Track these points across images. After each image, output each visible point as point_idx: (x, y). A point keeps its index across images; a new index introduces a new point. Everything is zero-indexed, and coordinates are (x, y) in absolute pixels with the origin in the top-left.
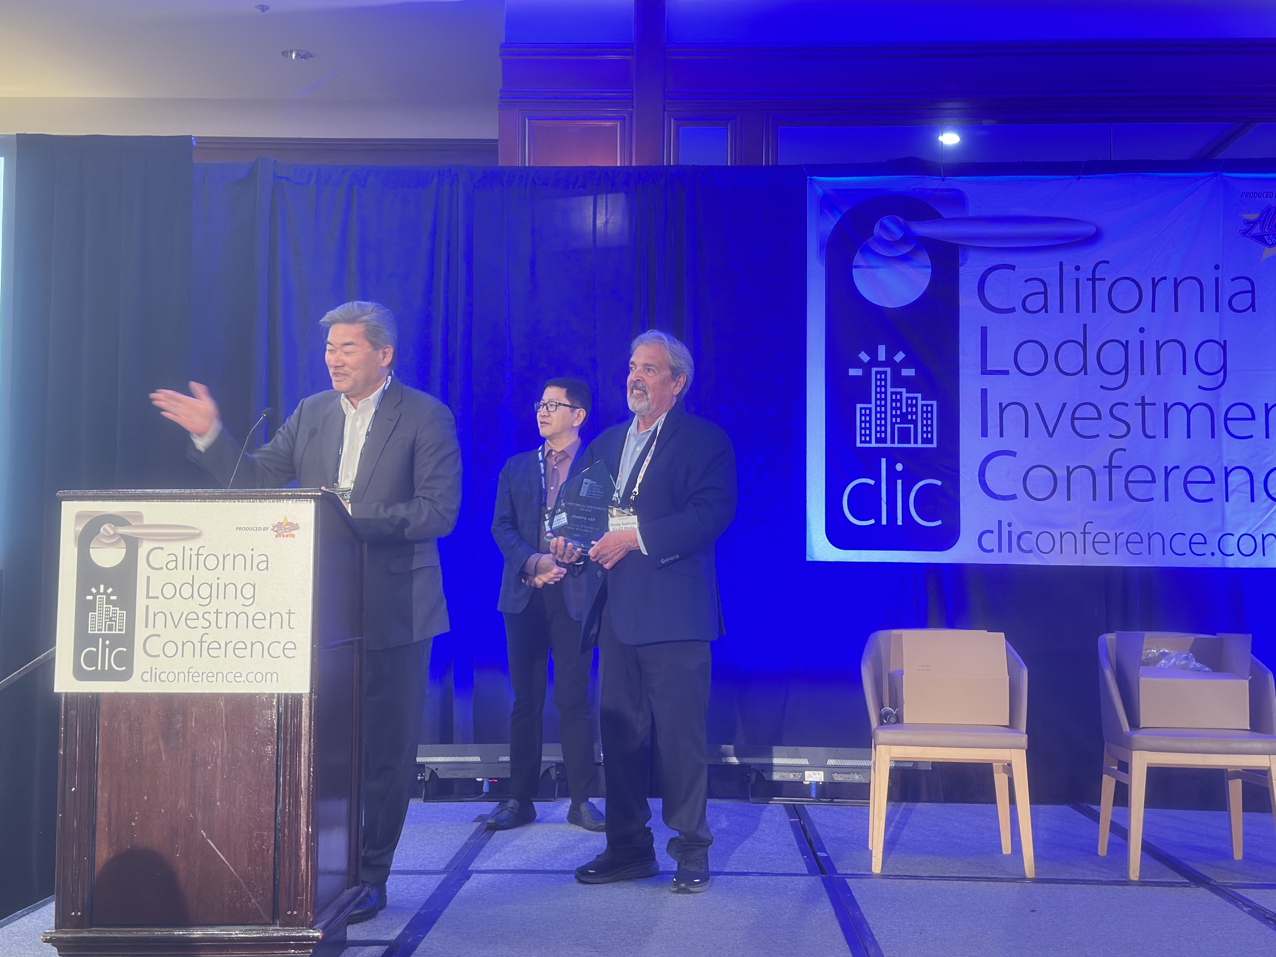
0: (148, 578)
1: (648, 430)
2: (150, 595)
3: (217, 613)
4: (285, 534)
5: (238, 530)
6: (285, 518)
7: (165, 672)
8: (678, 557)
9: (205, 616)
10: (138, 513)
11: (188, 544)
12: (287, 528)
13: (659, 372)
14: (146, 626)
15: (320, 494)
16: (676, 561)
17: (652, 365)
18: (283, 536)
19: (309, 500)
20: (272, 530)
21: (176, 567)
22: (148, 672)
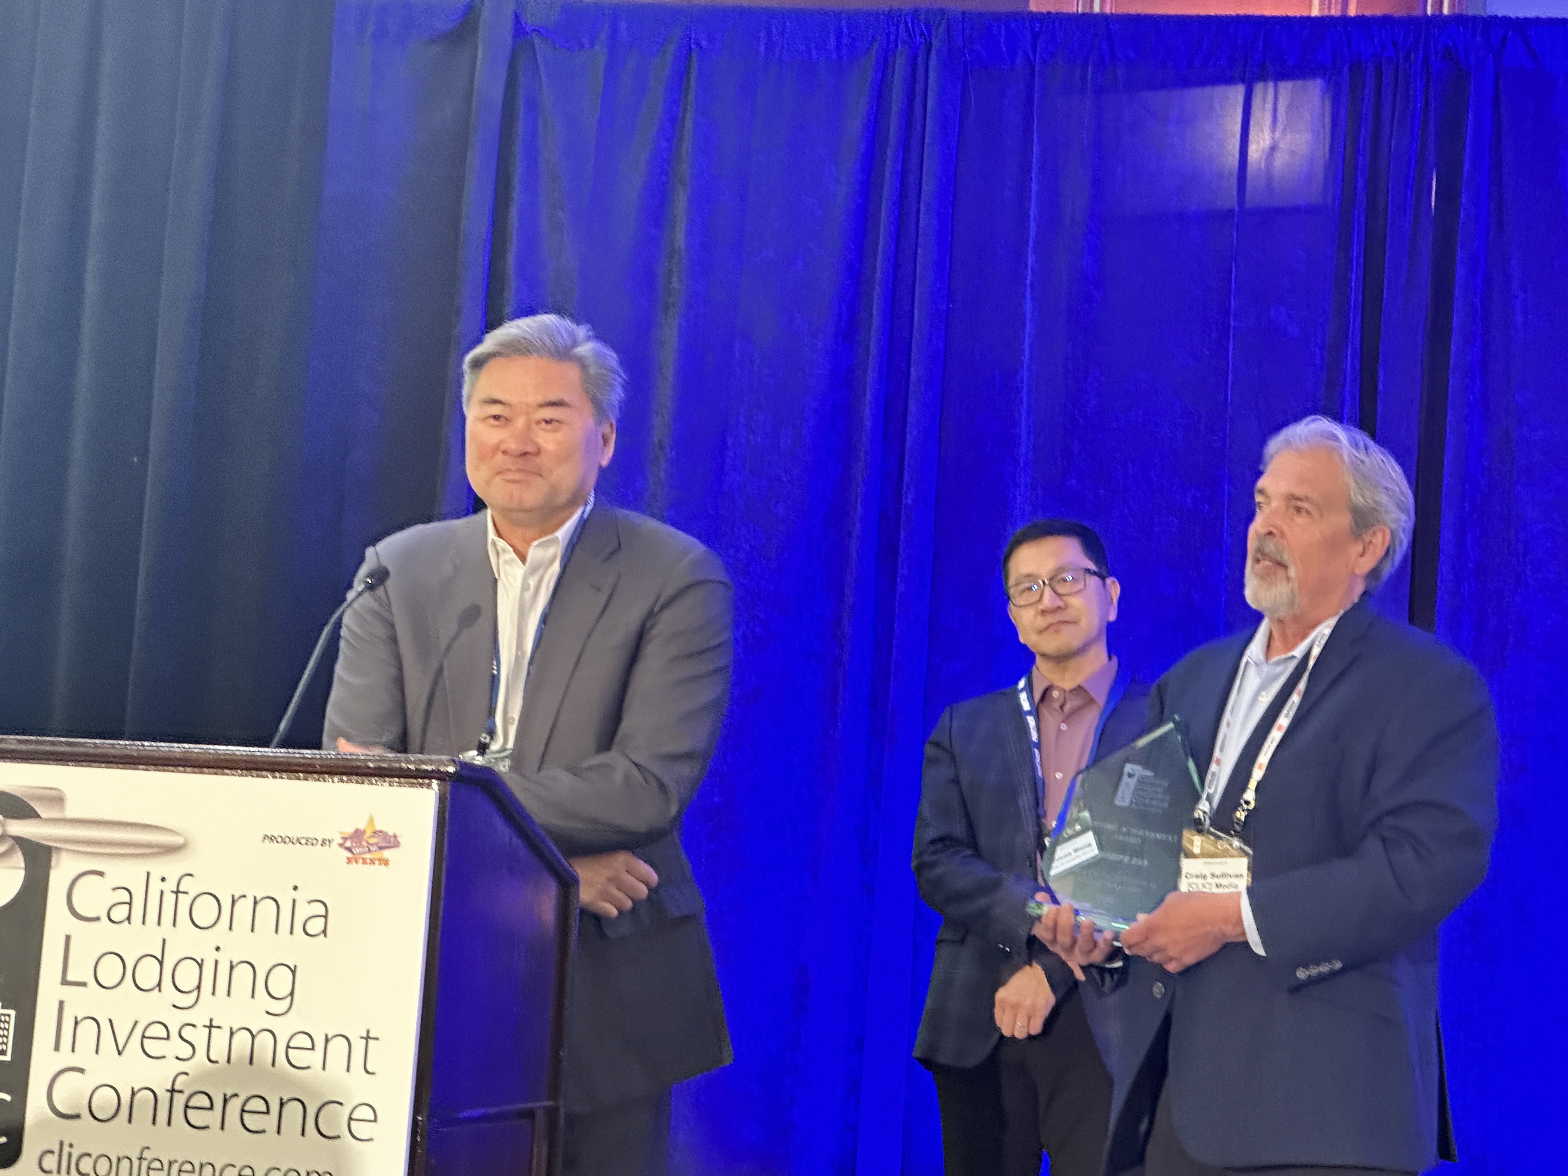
0: (68, 938)
1: (1290, 654)
2: (70, 978)
3: (211, 1027)
4: (368, 856)
5: (266, 841)
6: (371, 821)
7: (89, 1155)
8: (1338, 965)
9: (187, 1033)
10: (54, 792)
11: (158, 867)
12: (372, 844)
13: (1322, 515)
14: (57, 1048)
15: (451, 769)
16: (1333, 974)
17: (1307, 499)
18: (364, 862)
19: (427, 781)
20: (341, 845)
21: (129, 918)
22: (52, 1152)
